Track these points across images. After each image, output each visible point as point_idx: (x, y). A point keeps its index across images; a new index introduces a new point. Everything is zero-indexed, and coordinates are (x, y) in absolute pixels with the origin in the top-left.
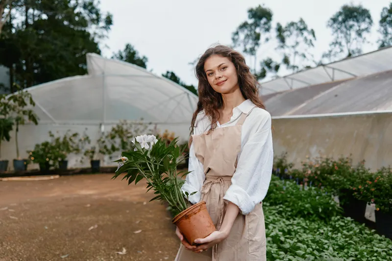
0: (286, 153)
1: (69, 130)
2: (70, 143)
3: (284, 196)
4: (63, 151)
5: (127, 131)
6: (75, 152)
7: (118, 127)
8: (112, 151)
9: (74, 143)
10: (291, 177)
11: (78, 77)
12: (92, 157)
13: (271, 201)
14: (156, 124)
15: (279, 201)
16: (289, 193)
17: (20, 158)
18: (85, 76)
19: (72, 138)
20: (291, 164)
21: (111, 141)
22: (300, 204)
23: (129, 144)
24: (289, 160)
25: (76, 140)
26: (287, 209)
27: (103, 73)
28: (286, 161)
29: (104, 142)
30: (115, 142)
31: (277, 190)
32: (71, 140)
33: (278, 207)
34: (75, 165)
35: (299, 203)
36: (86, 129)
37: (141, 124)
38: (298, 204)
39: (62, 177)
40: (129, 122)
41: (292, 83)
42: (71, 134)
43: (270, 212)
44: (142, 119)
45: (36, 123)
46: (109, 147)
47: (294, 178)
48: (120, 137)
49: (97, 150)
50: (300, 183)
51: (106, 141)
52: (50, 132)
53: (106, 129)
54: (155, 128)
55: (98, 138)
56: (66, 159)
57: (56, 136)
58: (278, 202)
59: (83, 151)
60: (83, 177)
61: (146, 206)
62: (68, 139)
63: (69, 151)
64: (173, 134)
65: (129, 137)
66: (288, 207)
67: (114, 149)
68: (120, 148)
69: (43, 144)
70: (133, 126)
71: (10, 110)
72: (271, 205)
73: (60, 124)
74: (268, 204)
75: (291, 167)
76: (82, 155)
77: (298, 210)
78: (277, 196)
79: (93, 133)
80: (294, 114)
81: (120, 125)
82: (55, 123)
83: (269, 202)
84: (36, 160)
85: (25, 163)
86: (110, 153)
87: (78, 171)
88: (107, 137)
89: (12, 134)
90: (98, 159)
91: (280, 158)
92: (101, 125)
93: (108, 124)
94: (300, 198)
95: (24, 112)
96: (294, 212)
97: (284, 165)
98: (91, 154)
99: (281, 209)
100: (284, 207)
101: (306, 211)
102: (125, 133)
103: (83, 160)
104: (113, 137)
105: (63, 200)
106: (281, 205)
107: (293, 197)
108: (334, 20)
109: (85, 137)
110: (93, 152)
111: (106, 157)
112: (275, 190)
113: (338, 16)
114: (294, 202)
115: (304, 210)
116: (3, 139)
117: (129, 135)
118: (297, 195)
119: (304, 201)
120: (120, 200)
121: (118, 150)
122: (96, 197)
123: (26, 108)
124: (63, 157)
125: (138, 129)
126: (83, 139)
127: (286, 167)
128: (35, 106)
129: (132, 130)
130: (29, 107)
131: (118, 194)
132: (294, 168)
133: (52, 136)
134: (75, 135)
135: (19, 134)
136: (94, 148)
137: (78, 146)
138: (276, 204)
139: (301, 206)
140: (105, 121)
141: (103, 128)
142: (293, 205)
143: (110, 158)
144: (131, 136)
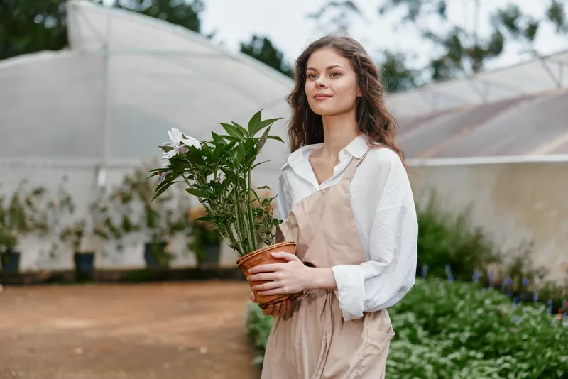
0: (532, 244)
1: (25, 181)
2: (27, 211)
3: (516, 337)
4: (10, 228)
6: (38, 231)
7: (139, 173)
8: (121, 231)
9: (34, 210)
10: (536, 297)
11: (46, 57)
12: (77, 244)
13: (487, 348)
15: (504, 348)
16: (525, 331)
18: (63, 54)
19: (34, 200)
20: (543, 268)
21: (123, 208)
22: (548, 355)
23: (163, 214)
24: (539, 260)
25: (41, 204)
26: (519, 365)
27: (105, 47)
28: (531, 262)
29: (104, 210)
30: (130, 211)
31: (501, 324)
32: (29, 203)
33: (500, 361)
34: (37, 263)
35: (546, 352)
36: (65, 178)
38: (543, 355)
39: (10, 290)
41: (561, 73)
42: (29, 189)
43: (482, 371)
46: (117, 222)
47: (543, 300)
48: (143, 198)
49: (89, 229)
50: (555, 312)
51: (111, 206)
53: (110, 180)
55: (92, 200)
56: (17, 249)
58: (501, 351)
59: (58, 230)
60: (55, 289)
61: (208, 355)
62: (22, 200)
63: (23, 227)
65: (162, 200)
66: (523, 360)
67: (127, 226)
68: (144, 225)
72: (487, 356)
73: (3, 166)
74: (480, 355)
75: (541, 277)
76: (56, 239)
77: (543, 368)
78: (500, 338)
79: (80, 189)
80: (558, 151)
83: (482, 350)
86: (118, 236)
87: (43, 277)
88: (112, 198)
90: (90, 249)
91: (517, 254)
92: (97, 169)
93: (114, 168)
94: (551, 343)
96: (535, 371)
97: (524, 270)
98: (74, 238)
99: (507, 365)
100: (514, 361)
101: (561, 369)
103: (56, 252)
104: (126, 199)
105: (20, 338)
106: (508, 358)
107: (534, 340)
109: (63, 197)
110: (80, 234)
111: (110, 246)
112: (496, 325)
114: (537, 351)
115: (557, 367)
118: (543, 334)
119: (559, 349)
120: (149, 342)
121: (137, 228)
122: (94, 334)
124: (10, 242)
126: (57, 202)
127: (530, 276)
131: (141, 330)
132: (546, 279)
134: (38, 192)
136: (83, 223)
137: (45, 218)
138: (497, 356)
139: (550, 358)
140: (109, 161)
141: (103, 178)
142: (534, 357)
143: (120, 248)
144: (169, 198)
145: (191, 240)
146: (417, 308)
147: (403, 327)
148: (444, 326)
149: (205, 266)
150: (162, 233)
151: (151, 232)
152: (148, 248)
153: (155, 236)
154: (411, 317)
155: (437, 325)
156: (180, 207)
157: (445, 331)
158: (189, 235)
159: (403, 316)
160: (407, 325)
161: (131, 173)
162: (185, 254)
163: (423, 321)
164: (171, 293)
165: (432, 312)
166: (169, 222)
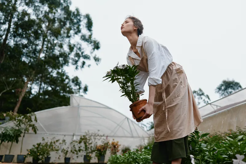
1: (54, 138)
2: (54, 146)
6: (56, 151)
7: (84, 136)
11: (64, 107)
12: (66, 155)
14: (107, 136)
17: (22, 154)
18: (68, 107)
21: (79, 145)
27: (79, 105)
34: (55, 161)
40: (91, 132)
42: (55, 140)
44: (99, 131)
45: (36, 133)
46: (77, 149)
48: (85, 143)
49: (69, 150)
51: (76, 145)
52: (43, 138)
53: (77, 138)
54: (107, 138)
56: (50, 156)
57: (46, 141)
62: (53, 143)
63: (52, 150)
64: (118, 142)
67: (80, 150)
68: (84, 150)
69: (37, 144)
71: (22, 124)
73: (49, 134)
82: (47, 134)
84: (31, 155)
85: (24, 157)
86: (77, 153)
89: (20, 139)
90: (69, 157)
92: (73, 136)
93: (78, 135)
95: (30, 126)
102: (88, 141)
103: (60, 158)
104: (80, 142)
108: (220, 89)
109: (63, 140)
111: (75, 156)
113: (221, 87)
116: (14, 141)
121: (82, 151)
123: (32, 123)
124: (48, 154)
126: (62, 142)
128: (37, 122)
130: (34, 122)
133: (44, 140)
134: (57, 141)
135: (24, 138)
136: (68, 148)
137: (58, 147)
140: (77, 134)
141: (75, 138)
143: (77, 157)
144: (91, 143)
149: (100, 162)
150: (89, 153)
151: (86, 152)
152: (85, 156)
153: (87, 153)
156: (94, 146)
158: (96, 153)
161: (82, 137)
166: (91, 149)
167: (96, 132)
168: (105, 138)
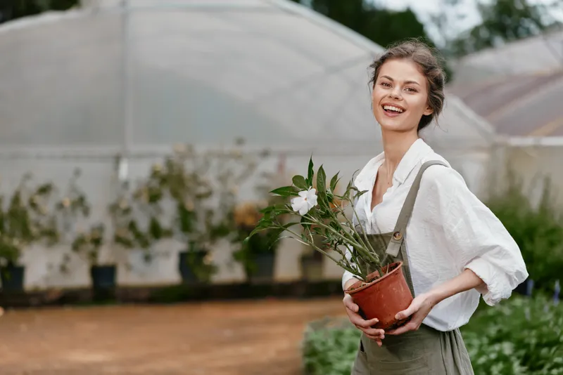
1: (28, 177)
2: (32, 215)
4: (12, 236)
5: (194, 177)
6: (45, 240)
7: (169, 164)
8: (149, 238)
9: (39, 212)
11: (50, 18)
12: (93, 255)
14: (283, 156)
18: (71, 15)
19: (39, 200)
21: (151, 208)
23: (201, 216)
25: (48, 206)
29: (127, 211)
30: (160, 211)
32: (33, 205)
34: (46, 279)
36: (78, 172)
37: (238, 157)
39: (13, 313)
40: (201, 149)
42: (33, 185)
44: (240, 142)
46: (143, 225)
48: (175, 195)
49: (108, 235)
51: (135, 206)
53: (134, 172)
55: (111, 200)
56: (21, 262)
59: (70, 238)
60: (68, 312)
62: (24, 202)
63: (27, 236)
65: (199, 197)
67: (157, 231)
68: (177, 229)
70: (215, 162)
76: (67, 250)
81: (175, 160)
86: (145, 244)
87: (53, 296)
88: (137, 196)
90: (110, 261)
92: (117, 159)
93: (140, 157)
98: (90, 247)
102: (189, 184)
103: (69, 266)
104: (154, 198)
109: (75, 197)
110: (97, 242)
111: (135, 256)
117: (202, 190)
121: (169, 234)
124: (11, 254)
125: (229, 174)
126: (67, 203)
129: (210, 177)
134: (44, 190)
136: (101, 229)
137: (53, 222)
140: (134, 148)
141: (124, 170)
143: (148, 258)
144: (209, 194)
145: (238, 247)
146: (516, 336)
147: (497, 361)
148: (548, 359)
149: (257, 280)
150: (202, 239)
151: (186, 238)
152: (183, 257)
153: (192, 243)
154: (507, 348)
155: (539, 358)
156: (223, 206)
157: (548, 366)
158: (234, 241)
159: (497, 347)
160: (502, 358)
161: (160, 164)
162: (230, 265)
163: (522, 352)
164: (212, 315)
165: (533, 341)
166: (209, 226)
167: (229, 147)
168: (269, 165)
